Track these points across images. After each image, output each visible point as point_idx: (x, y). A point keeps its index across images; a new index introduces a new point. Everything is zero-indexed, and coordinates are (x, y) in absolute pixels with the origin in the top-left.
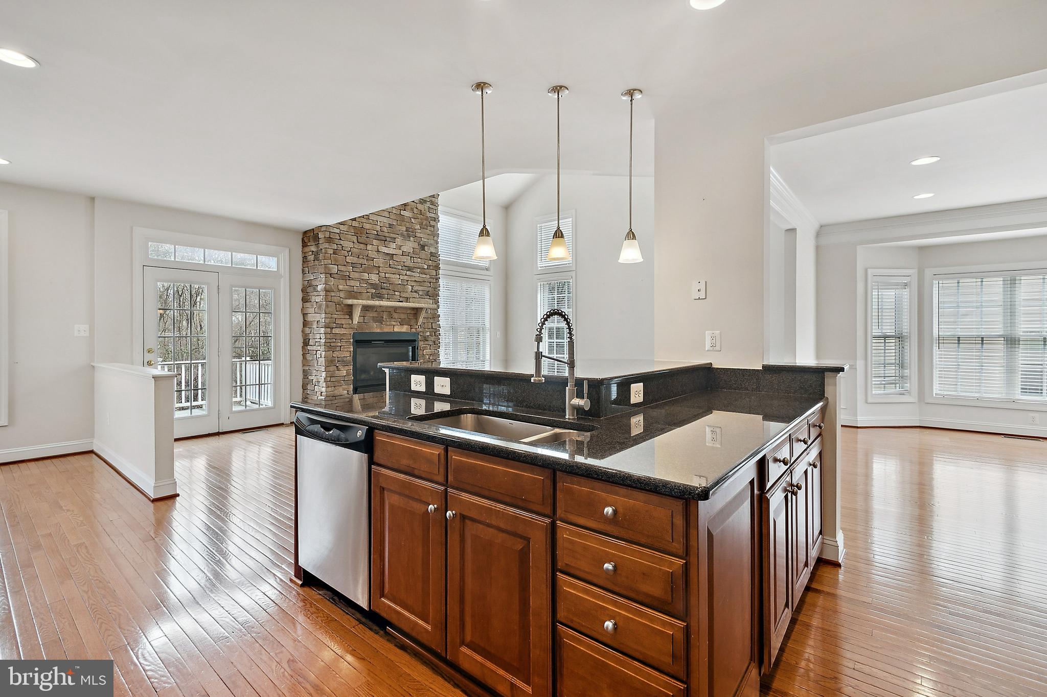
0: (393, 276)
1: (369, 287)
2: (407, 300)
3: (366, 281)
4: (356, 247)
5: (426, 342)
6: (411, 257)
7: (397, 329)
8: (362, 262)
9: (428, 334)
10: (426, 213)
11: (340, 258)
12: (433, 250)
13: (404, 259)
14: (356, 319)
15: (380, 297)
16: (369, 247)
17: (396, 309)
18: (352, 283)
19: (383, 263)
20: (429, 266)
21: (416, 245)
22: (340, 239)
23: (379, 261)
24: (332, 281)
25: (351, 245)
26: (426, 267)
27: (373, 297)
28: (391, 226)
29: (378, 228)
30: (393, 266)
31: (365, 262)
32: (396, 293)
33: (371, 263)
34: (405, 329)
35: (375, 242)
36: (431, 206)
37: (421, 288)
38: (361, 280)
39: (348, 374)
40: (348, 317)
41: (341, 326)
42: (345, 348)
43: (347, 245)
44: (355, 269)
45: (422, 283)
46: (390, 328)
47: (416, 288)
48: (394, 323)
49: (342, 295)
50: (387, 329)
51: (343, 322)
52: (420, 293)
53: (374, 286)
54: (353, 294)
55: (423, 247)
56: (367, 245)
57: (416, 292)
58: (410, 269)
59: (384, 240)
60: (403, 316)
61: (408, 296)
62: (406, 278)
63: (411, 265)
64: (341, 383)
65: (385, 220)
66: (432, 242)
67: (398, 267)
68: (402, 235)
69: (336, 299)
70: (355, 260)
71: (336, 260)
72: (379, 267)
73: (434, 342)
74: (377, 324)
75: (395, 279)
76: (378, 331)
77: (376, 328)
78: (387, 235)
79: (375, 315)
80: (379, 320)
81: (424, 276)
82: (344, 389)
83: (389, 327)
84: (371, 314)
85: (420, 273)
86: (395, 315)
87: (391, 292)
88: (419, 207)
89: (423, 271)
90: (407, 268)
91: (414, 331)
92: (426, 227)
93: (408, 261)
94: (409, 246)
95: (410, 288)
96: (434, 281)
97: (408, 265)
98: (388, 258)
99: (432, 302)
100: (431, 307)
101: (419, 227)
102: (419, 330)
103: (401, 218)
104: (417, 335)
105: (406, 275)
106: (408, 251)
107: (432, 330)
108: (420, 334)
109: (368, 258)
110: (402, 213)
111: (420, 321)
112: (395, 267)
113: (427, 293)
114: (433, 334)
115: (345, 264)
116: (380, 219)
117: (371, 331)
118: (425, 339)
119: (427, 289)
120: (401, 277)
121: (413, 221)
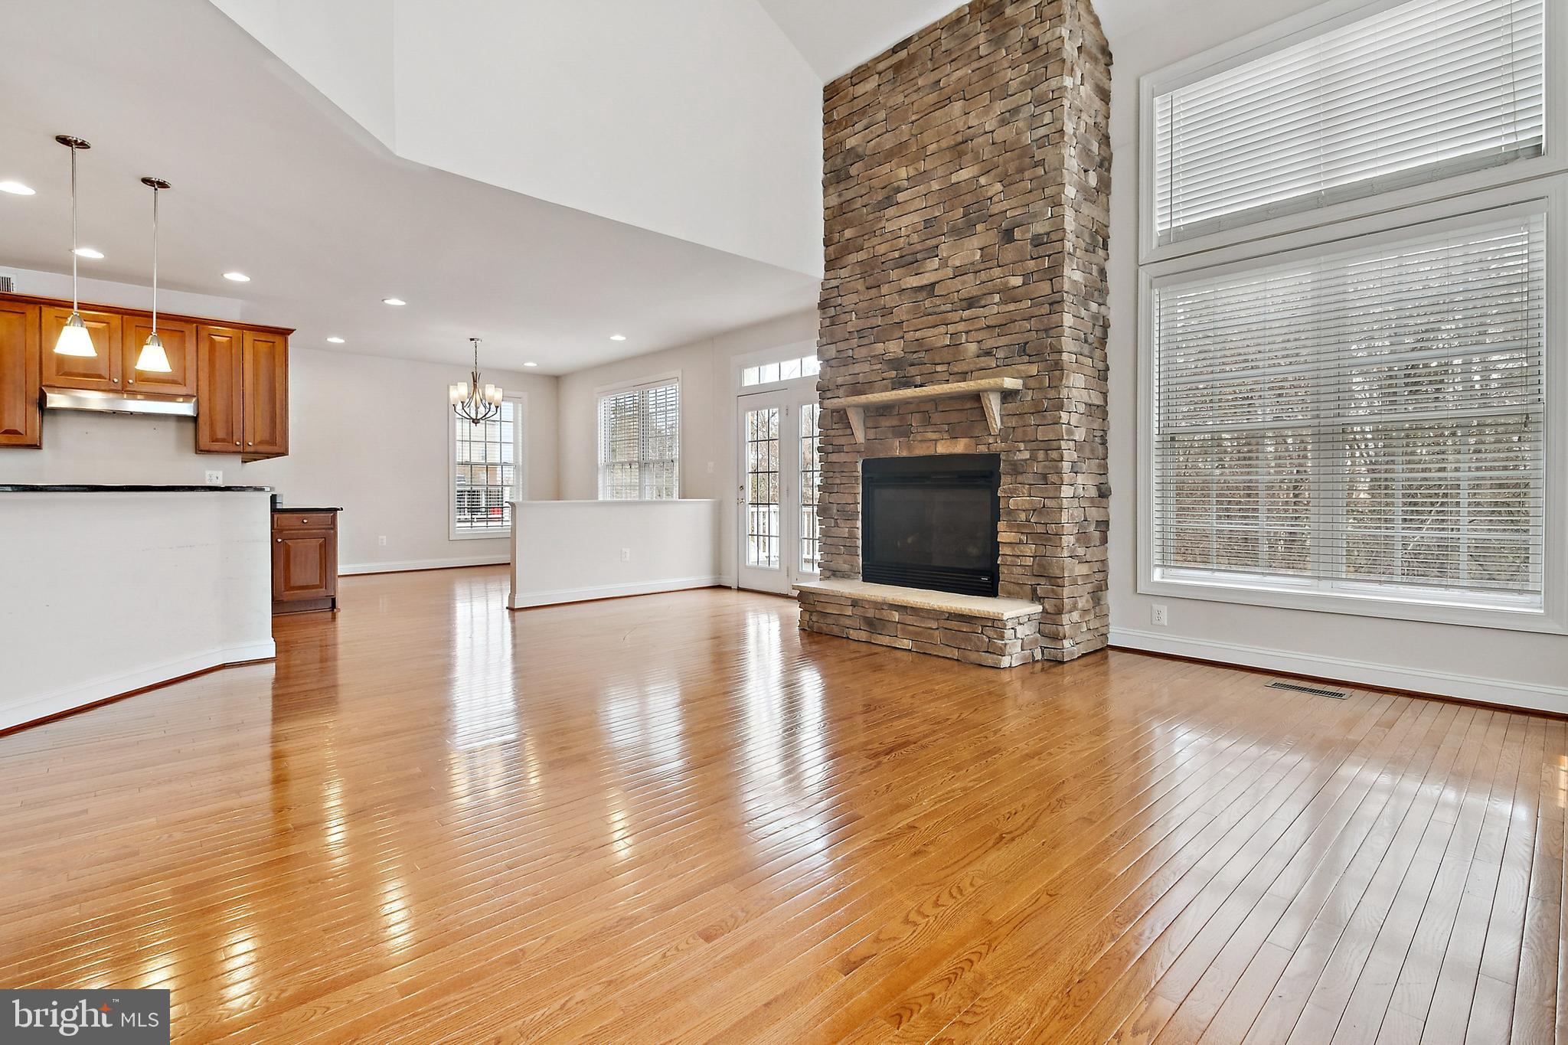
0: (932, 332)
1: (885, 368)
2: (963, 376)
3: (879, 358)
4: (862, 298)
5: (1020, 478)
6: (976, 273)
7: (942, 449)
8: (871, 324)
9: (1026, 455)
11: (839, 330)
13: (959, 283)
14: (860, 436)
15: (907, 381)
16: (885, 289)
17: (936, 400)
18: (857, 368)
19: (908, 312)
20: (1027, 278)
21: (991, 238)
22: (840, 296)
23: (903, 310)
25: (856, 298)
26: (1017, 281)
27: (893, 385)
28: (926, 224)
29: (903, 242)
30: (931, 311)
31: (879, 321)
32: (939, 368)
34: (960, 447)
35: (894, 275)
38: (871, 359)
39: (853, 536)
42: (846, 488)
43: (849, 300)
44: (860, 342)
45: (1006, 329)
46: (928, 448)
47: (988, 344)
48: (934, 436)
50: (921, 450)
52: (1001, 354)
53: (896, 364)
55: (1008, 236)
56: (881, 286)
57: (988, 353)
58: (971, 302)
59: (910, 262)
60: (954, 418)
61: (964, 367)
62: (961, 327)
63: (976, 292)
64: (840, 549)
65: (916, 217)
66: (1043, 205)
67: (943, 308)
68: (953, 231)
70: (862, 324)
71: (834, 334)
72: (904, 322)
73: (1044, 476)
74: (901, 439)
75: (939, 337)
76: (905, 454)
77: (897, 449)
78: (919, 247)
79: (895, 422)
80: (903, 431)
81: (1012, 307)
83: (925, 445)
84: (886, 423)
85: (1003, 302)
86: (936, 418)
87: (929, 368)
88: (1000, 135)
89: (1009, 295)
90: (964, 304)
91: (982, 449)
92: (1017, 177)
93: (969, 286)
94: (969, 250)
95: (973, 348)
96: (1046, 309)
97: (967, 296)
98: (920, 296)
99: (1034, 369)
100: (1032, 383)
101: (999, 187)
102: (999, 446)
103: (953, 192)
104: (994, 458)
105: (962, 320)
106: (966, 261)
107: (1033, 445)
108: (1003, 457)
109: (887, 312)
110: (954, 178)
111: (996, 422)
112: (937, 310)
113: (1023, 349)
114: (1041, 455)
115: (847, 336)
116: (906, 220)
117: (889, 455)
118: (1017, 469)
119: (1020, 339)
120: (951, 329)
121: (983, 180)
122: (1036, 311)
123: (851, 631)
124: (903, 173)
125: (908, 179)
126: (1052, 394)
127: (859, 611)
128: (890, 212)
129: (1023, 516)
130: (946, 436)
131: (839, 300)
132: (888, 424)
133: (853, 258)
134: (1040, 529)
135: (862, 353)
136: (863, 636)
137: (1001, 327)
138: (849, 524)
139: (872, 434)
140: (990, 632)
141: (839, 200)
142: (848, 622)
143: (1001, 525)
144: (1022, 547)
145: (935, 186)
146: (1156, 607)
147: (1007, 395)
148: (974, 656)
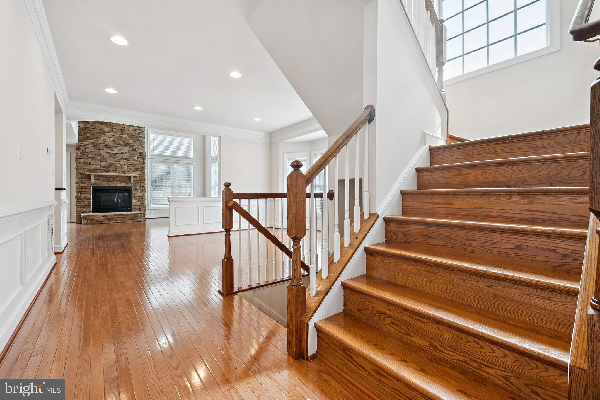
0: (115, 162)
1: (101, 167)
3: (100, 165)
4: (93, 151)
5: (137, 191)
6: (127, 154)
7: (118, 185)
8: (97, 157)
9: (138, 187)
10: (136, 135)
11: (84, 156)
12: (141, 151)
13: (122, 155)
14: (93, 181)
15: (108, 171)
16: (101, 151)
17: (117, 176)
18: (91, 166)
19: (109, 157)
20: (138, 158)
21: (130, 149)
22: (84, 148)
23: (107, 156)
24: (80, 165)
25: (91, 150)
26: (136, 158)
27: (104, 171)
28: (114, 141)
29: (107, 143)
30: (115, 158)
31: (99, 157)
32: (117, 170)
33: (102, 157)
34: (123, 185)
35: (104, 148)
36: (140, 132)
37: (132, 167)
38: (96, 165)
39: (89, 203)
40: (89, 180)
41: (85, 183)
42: (87, 192)
43: (88, 150)
44: (92, 160)
45: (134, 166)
47: (130, 167)
48: (116, 183)
49: (85, 171)
50: (112, 185)
51: (86, 182)
52: (133, 170)
53: (104, 167)
54: (91, 170)
55: (134, 150)
56: (100, 150)
57: (130, 169)
58: (126, 159)
59: (110, 147)
60: (121, 180)
61: (125, 171)
62: (123, 163)
63: (127, 158)
64: (85, 206)
65: (111, 139)
66: (140, 147)
67: (119, 159)
68: (121, 145)
69: (82, 172)
70: (93, 156)
71: (82, 157)
72: (107, 159)
73: (142, 191)
74: (106, 182)
75: (117, 164)
76: (107, 185)
77: (105, 184)
78: (112, 145)
79: (105, 179)
80: (108, 181)
81: (135, 162)
82: (86, 209)
83: (113, 184)
85: (133, 161)
86: (117, 179)
87: (114, 169)
88: (132, 132)
89: (134, 160)
90: (124, 159)
91: (129, 186)
92: (136, 141)
93: (125, 156)
94: (126, 149)
95: (126, 167)
96: (142, 164)
97: (125, 158)
98: (113, 155)
99: (140, 173)
100: (140, 175)
101: (132, 141)
102: (132, 185)
103: (121, 138)
104: (131, 187)
105: (123, 162)
106: (125, 152)
107: (140, 186)
108: (133, 187)
109: (101, 155)
110: (121, 135)
111: (132, 182)
112: (117, 158)
113: (137, 170)
114: (141, 187)
115: (87, 158)
116: (107, 139)
117: (102, 185)
118: (136, 189)
119: (137, 168)
120: (121, 163)
121: (128, 138)
122: (140, 164)
123: (103, 222)
124: (107, 129)
125: (108, 130)
126: (143, 178)
127: (106, 217)
128: (102, 135)
129: (138, 197)
130: (119, 183)
131: (85, 149)
132: (102, 179)
133: (90, 141)
134: (141, 199)
135: (94, 163)
136: (107, 222)
137: (133, 165)
138: (88, 200)
139: (96, 181)
140: (140, 216)
141: (85, 127)
142: (101, 220)
143: (133, 199)
144: (138, 202)
145: (116, 135)
146: (151, 211)
147: (134, 177)
148: (136, 220)
